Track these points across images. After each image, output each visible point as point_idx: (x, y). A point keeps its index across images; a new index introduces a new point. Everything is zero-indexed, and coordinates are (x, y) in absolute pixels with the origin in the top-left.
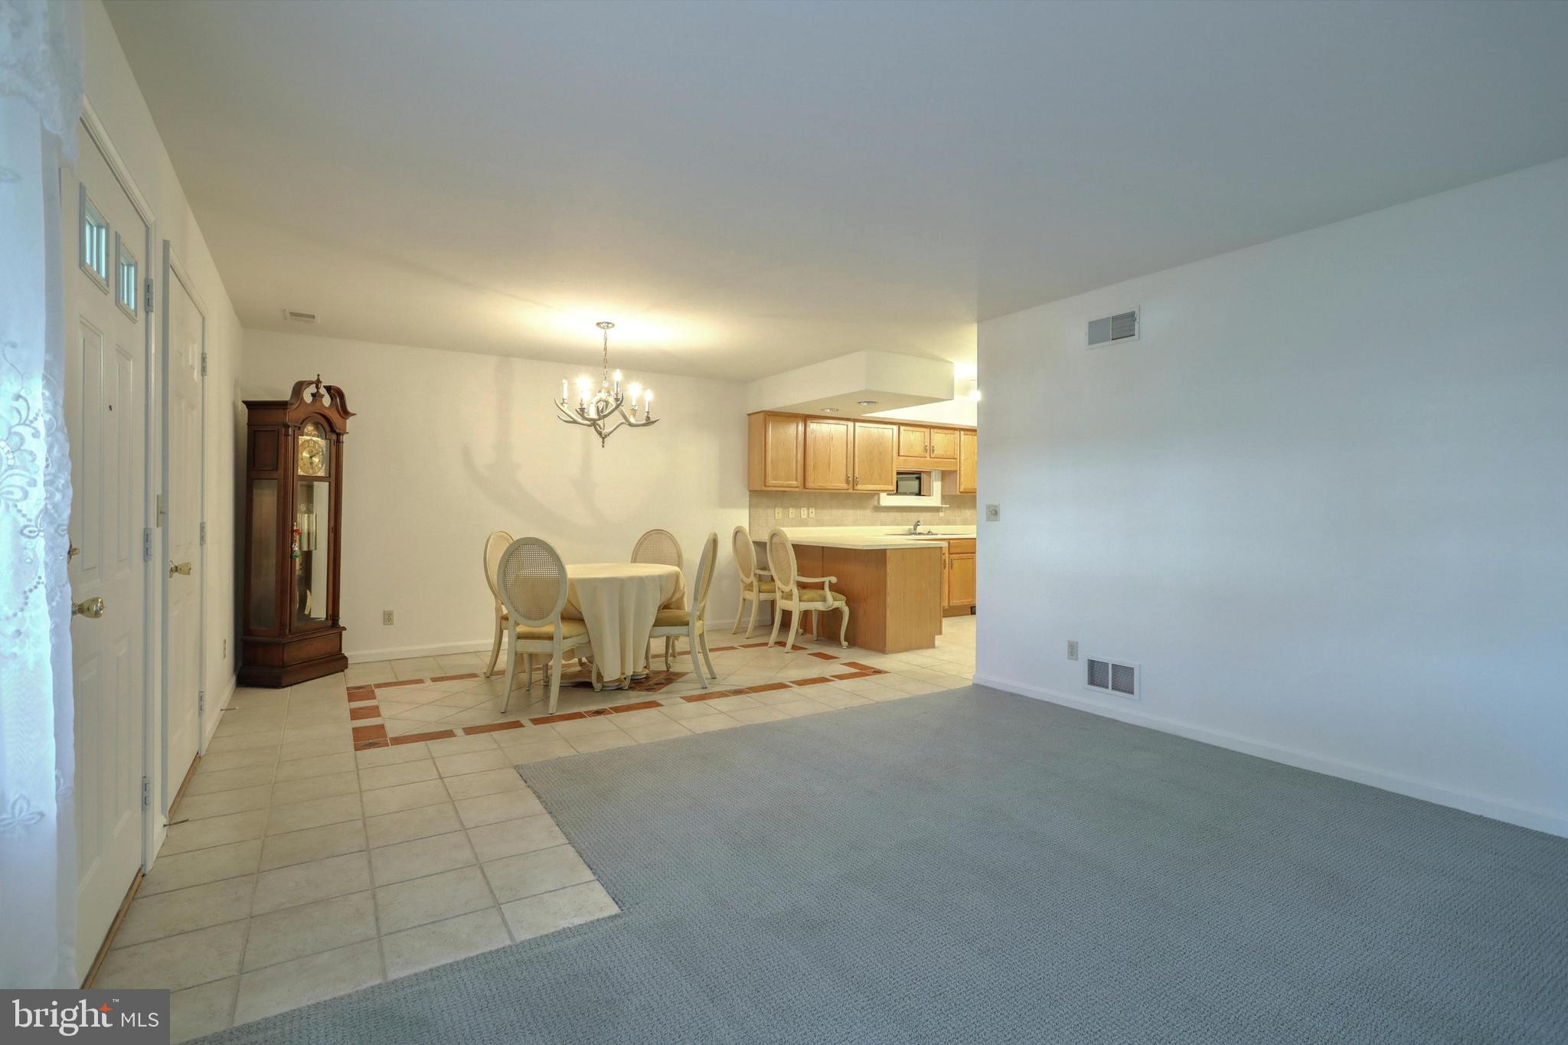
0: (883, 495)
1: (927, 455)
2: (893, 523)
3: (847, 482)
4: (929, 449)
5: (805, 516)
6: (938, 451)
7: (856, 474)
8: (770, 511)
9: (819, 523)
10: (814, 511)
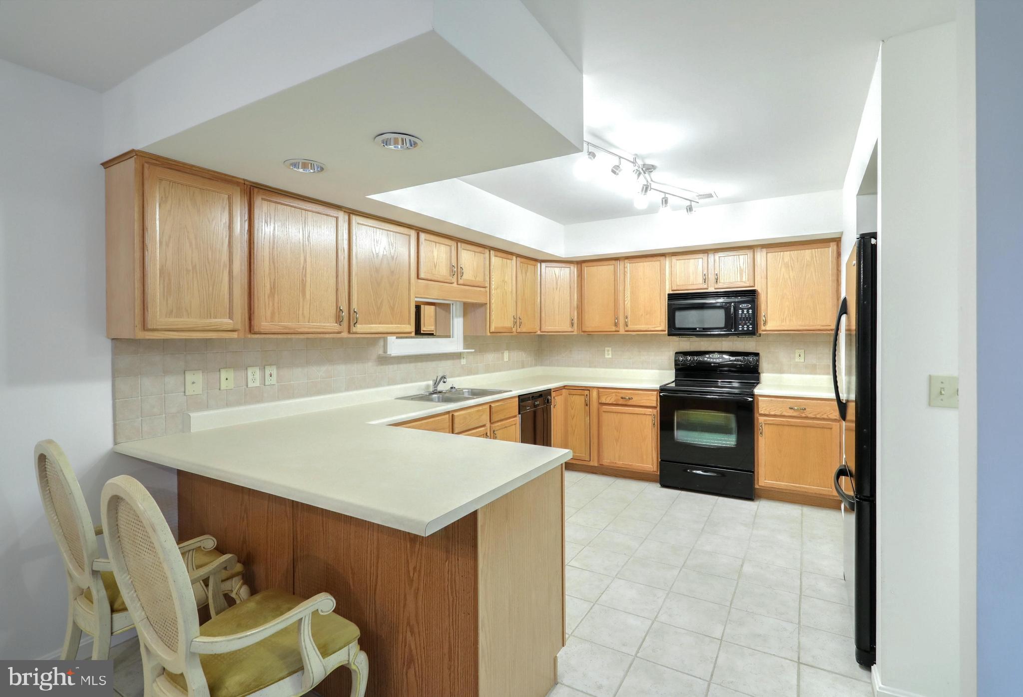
0: (391, 339)
1: (454, 280)
2: (404, 381)
3: (339, 320)
4: (456, 271)
5: (257, 384)
6: (468, 276)
7: (354, 306)
9: (286, 393)
10: (274, 372)
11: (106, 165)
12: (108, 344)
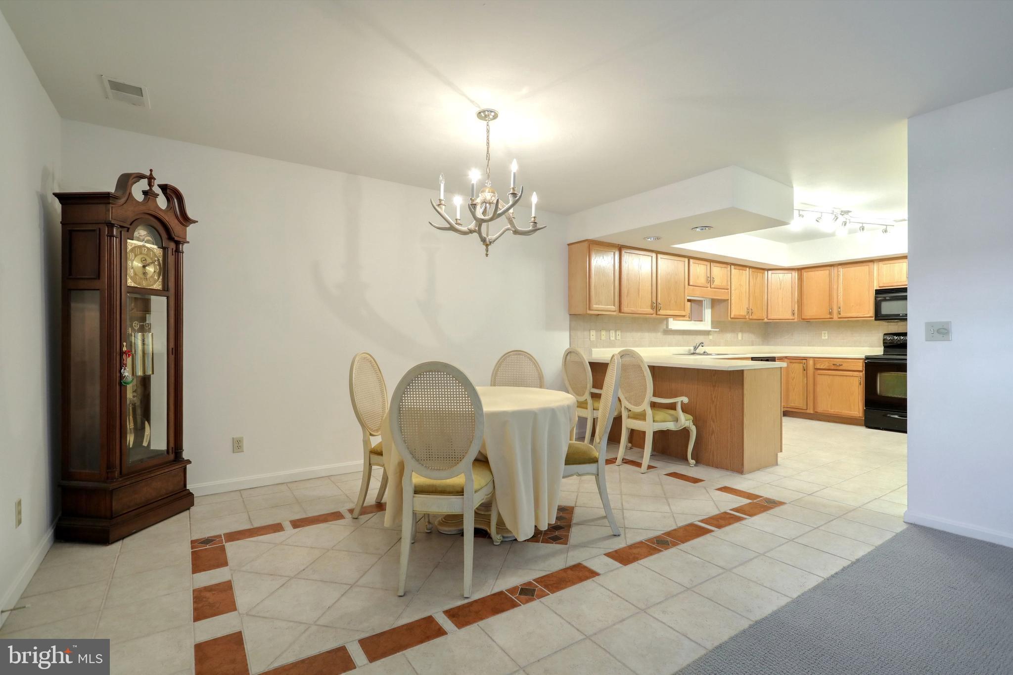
0: (671, 320)
1: (709, 285)
2: (677, 345)
3: (652, 308)
4: (710, 280)
5: (613, 339)
6: (717, 282)
7: (659, 301)
8: (586, 333)
9: (624, 344)
10: (620, 334)
11: (569, 245)
12: (568, 316)
